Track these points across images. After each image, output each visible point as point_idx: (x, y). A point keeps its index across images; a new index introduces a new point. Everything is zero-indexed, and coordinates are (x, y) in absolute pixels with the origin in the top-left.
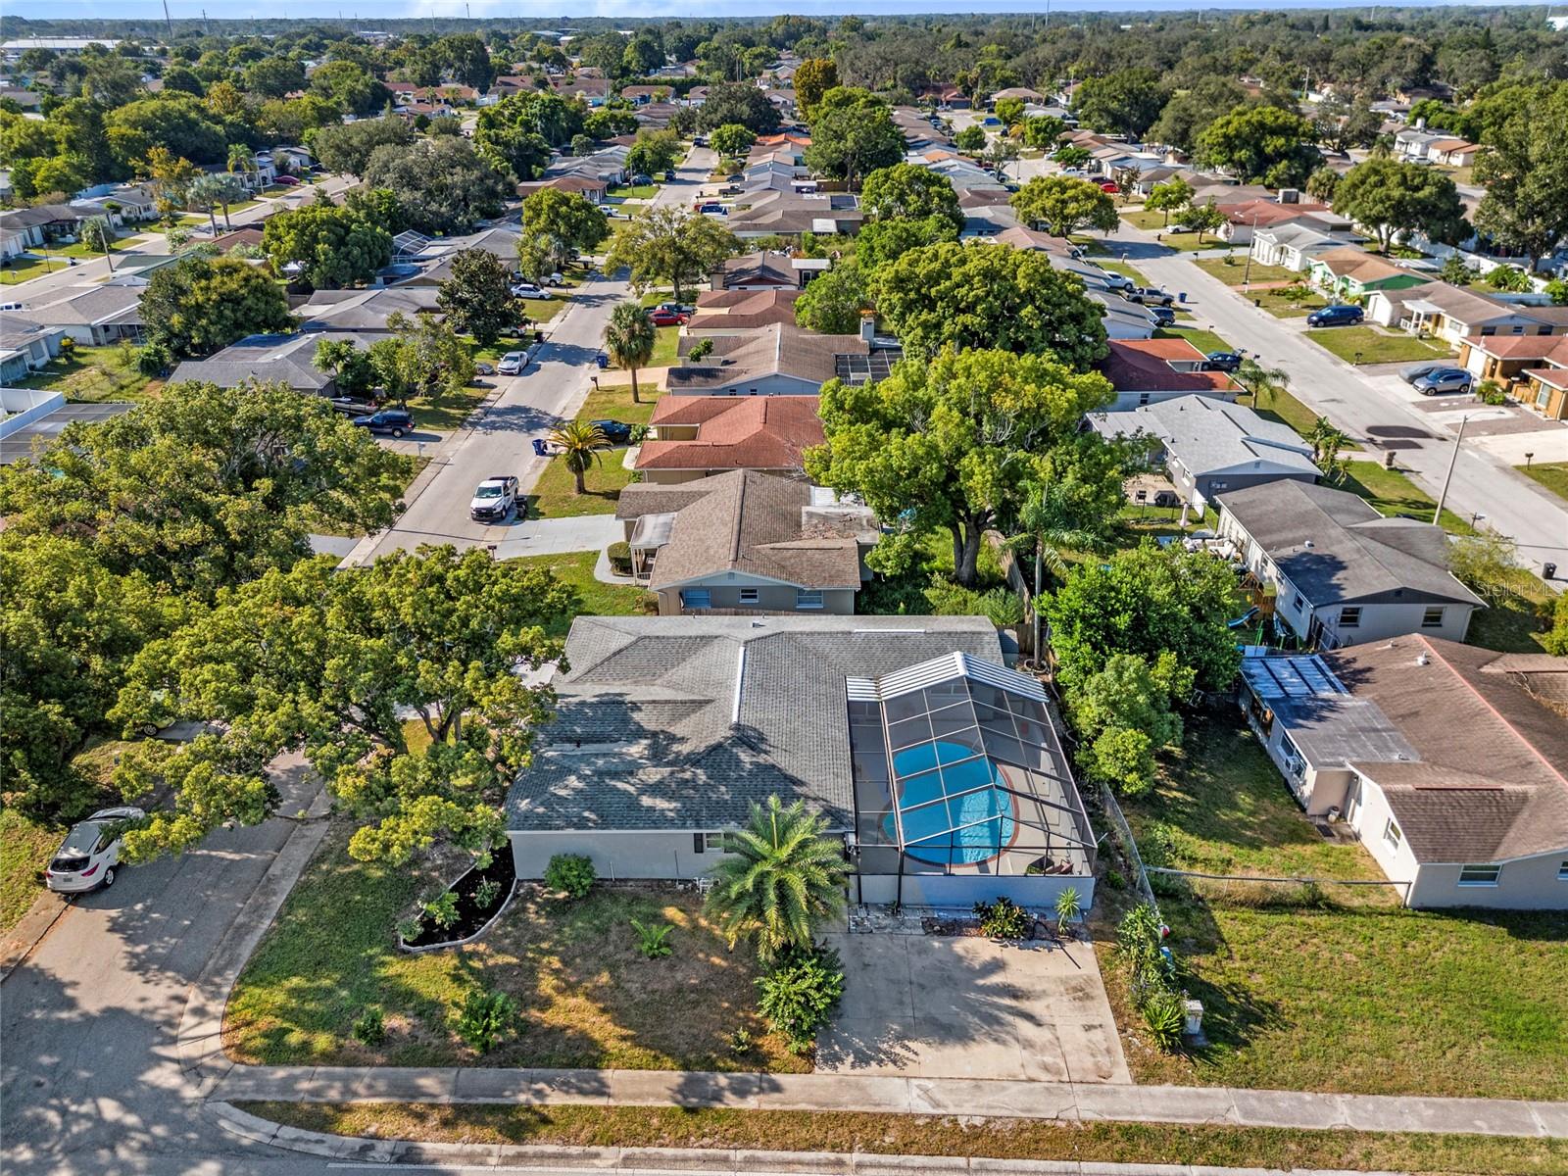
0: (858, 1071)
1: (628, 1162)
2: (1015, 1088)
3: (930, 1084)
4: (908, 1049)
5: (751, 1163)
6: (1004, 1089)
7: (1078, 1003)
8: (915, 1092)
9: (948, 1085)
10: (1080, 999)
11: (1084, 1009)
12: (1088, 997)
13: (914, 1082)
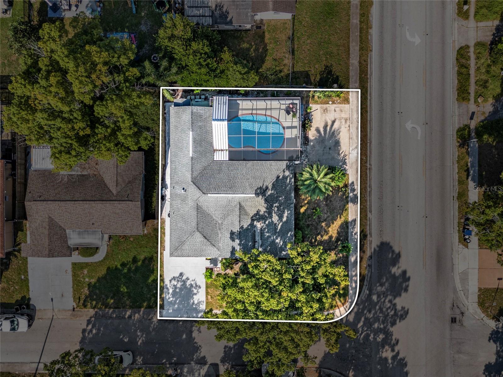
0: (348, 165)
1: (371, 212)
2: (351, 130)
3: (351, 149)
4: (342, 153)
5: (370, 187)
6: (351, 133)
7: (328, 112)
8: (353, 152)
9: (351, 145)
10: (327, 111)
11: (330, 111)
12: (326, 109)
13: (350, 152)
